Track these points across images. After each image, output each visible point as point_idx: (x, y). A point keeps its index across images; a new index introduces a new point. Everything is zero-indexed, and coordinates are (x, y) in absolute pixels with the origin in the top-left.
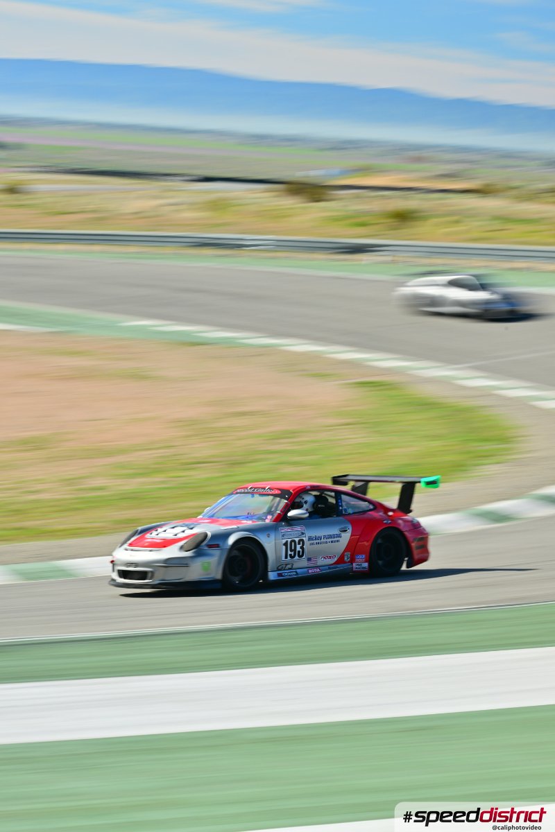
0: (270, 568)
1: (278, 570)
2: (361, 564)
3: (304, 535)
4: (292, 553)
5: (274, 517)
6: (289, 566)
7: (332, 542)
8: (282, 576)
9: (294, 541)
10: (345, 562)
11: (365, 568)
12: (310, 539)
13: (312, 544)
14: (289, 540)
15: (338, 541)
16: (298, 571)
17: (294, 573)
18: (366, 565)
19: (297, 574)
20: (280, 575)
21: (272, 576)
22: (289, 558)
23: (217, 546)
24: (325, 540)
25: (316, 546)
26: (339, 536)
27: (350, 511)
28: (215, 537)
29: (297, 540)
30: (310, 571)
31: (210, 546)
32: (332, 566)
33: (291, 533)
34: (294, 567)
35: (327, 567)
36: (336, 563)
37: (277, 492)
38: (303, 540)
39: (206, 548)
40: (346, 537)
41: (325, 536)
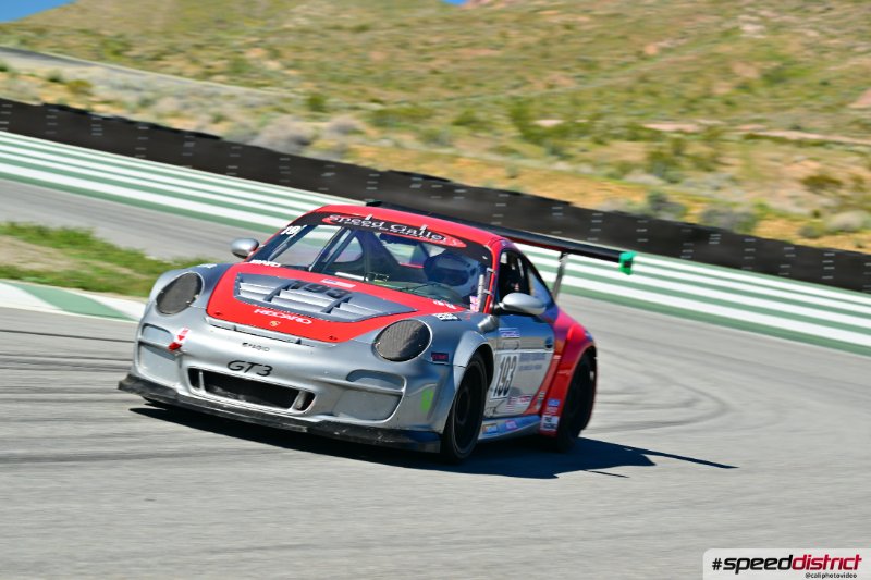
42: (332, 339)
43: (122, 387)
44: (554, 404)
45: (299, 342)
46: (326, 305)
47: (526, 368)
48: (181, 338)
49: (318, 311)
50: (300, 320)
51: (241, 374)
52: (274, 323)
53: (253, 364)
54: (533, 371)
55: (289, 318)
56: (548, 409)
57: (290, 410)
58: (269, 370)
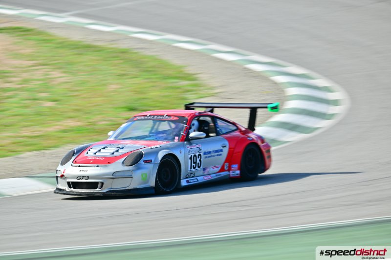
0: (182, 176)
1: (187, 178)
2: (236, 172)
3: (201, 151)
4: (194, 165)
5: (180, 138)
6: (192, 175)
7: (218, 155)
8: (189, 182)
9: (195, 156)
10: (225, 171)
11: (237, 174)
12: (205, 153)
13: (206, 157)
14: (193, 155)
15: (221, 155)
16: (198, 178)
17: (196, 180)
18: (238, 172)
19: (198, 181)
20: (188, 182)
21: (184, 183)
22: (192, 169)
23: (151, 161)
24: (214, 154)
25: (208, 159)
26: (221, 151)
27: (224, 131)
28: (148, 154)
29: (197, 154)
30: (205, 178)
31: (146, 162)
32: (217, 174)
33: (193, 149)
34: (196, 175)
35: (214, 175)
36: (220, 171)
37: (175, 118)
38: (200, 155)
39: (143, 163)
40: (226, 151)
41: (213, 151)
42: (109, 163)
43: (55, 192)
44: (235, 167)
45: (98, 166)
46: (112, 151)
47: (209, 157)
48: (64, 172)
49: (108, 154)
50: (101, 159)
51: (80, 181)
52: (91, 162)
53: (83, 177)
54: (217, 157)
55: (97, 158)
56: (232, 168)
57: (97, 189)
58: (88, 178)
